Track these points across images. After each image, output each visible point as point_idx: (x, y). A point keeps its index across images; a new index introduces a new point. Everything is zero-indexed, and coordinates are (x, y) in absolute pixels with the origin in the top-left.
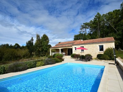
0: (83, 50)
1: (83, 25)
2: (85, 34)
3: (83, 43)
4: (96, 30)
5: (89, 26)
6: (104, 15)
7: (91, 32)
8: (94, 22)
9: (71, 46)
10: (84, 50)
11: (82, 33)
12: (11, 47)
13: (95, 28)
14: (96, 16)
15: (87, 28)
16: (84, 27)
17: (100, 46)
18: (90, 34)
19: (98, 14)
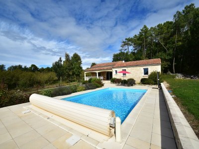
0: (124, 74)
1: (125, 40)
2: (127, 53)
3: (125, 65)
4: (141, 48)
5: (132, 42)
6: (152, 28)
7: (135, 50)
8: (140, 38)
9: (111, 69)
10: (127, 74)
11: (123, 51)
12: (26, 69)
13: (140, 45)
14: (142, 30)
15: (130, 45)
16: (126, 44)
17: (145, 69)
18: (133, 53)
19: (145, 27)
